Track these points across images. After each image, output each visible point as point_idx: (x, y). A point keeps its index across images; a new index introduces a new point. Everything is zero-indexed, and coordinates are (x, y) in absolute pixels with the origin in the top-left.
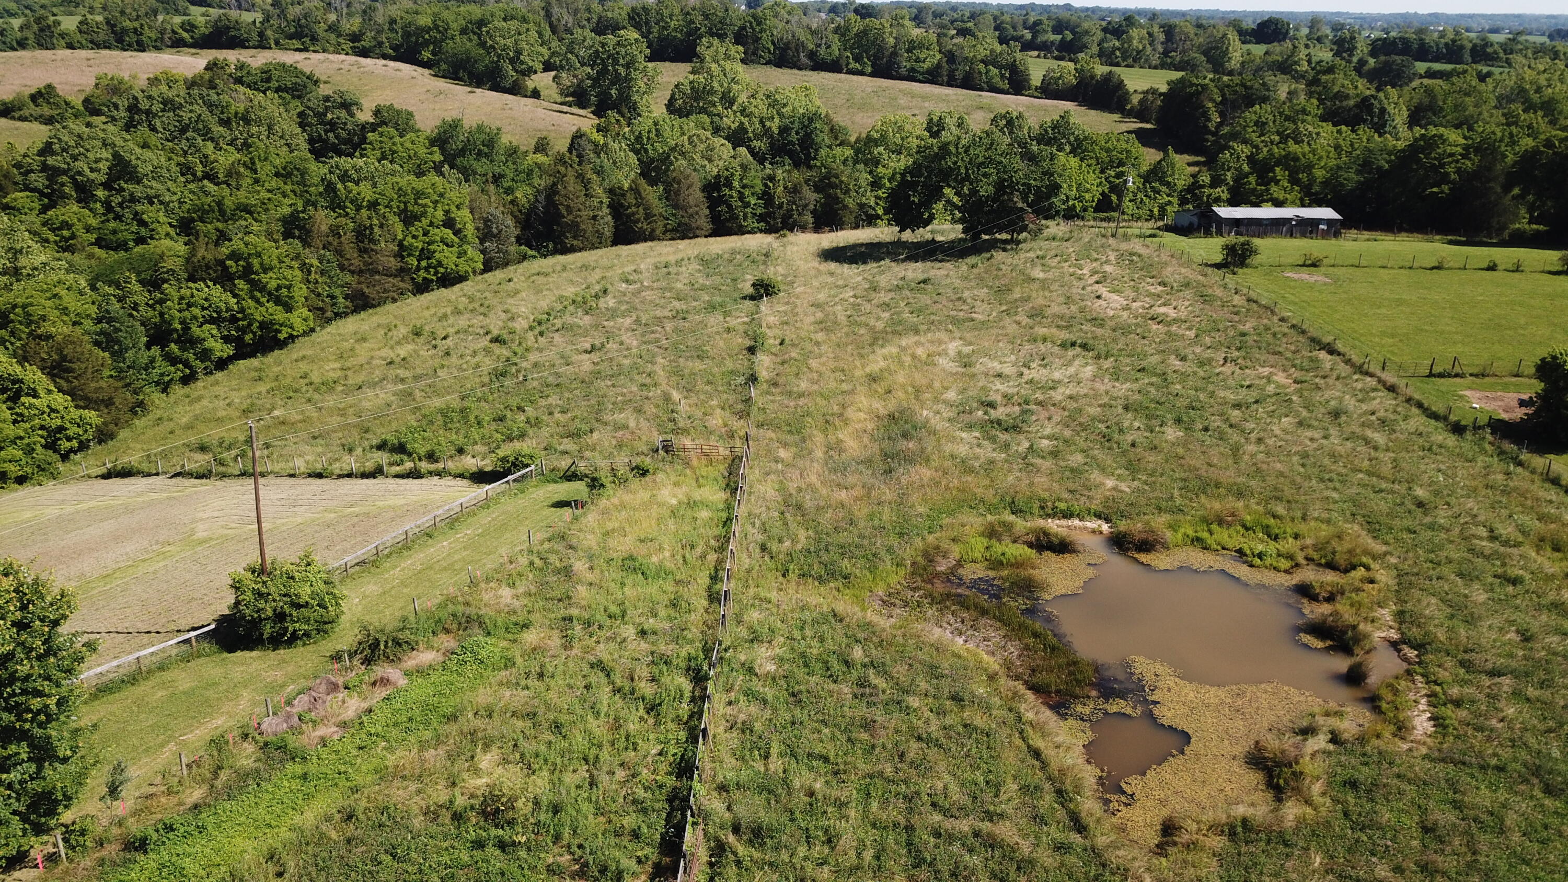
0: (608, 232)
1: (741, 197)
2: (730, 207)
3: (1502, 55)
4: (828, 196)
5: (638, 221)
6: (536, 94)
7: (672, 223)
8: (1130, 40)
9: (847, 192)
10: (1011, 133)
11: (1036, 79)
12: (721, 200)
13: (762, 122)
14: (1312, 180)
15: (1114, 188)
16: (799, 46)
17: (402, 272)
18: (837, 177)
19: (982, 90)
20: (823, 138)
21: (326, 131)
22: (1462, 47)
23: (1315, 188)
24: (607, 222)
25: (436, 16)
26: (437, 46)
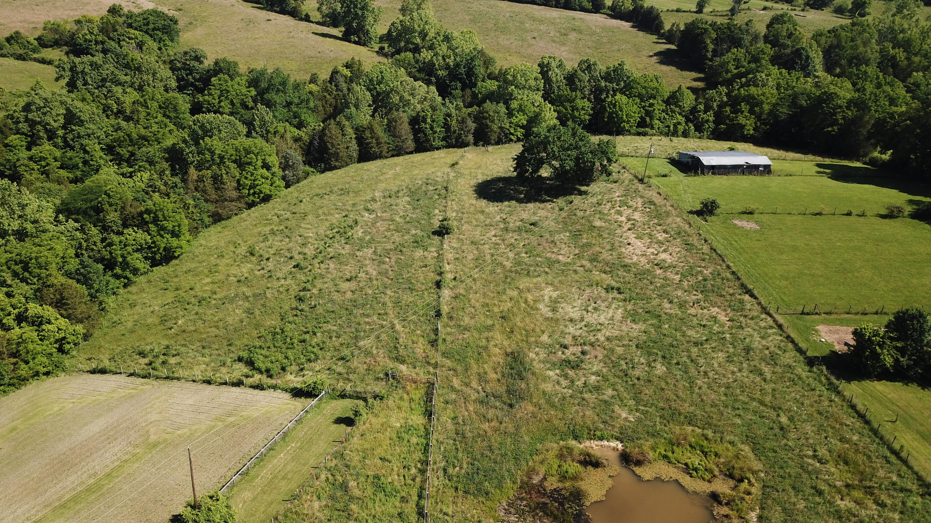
0: (355, 155)
1: (432, 128)
2: (425, 134)
4: (482, 124)
5: (372, 147)
6: (307, 19)
7: (392, 147)
9: (493, 121)
12: (420, 130)
13: (443, 58)
15: (648, 113)
17: (240, 198)
18: (487, 112)
19: (575, 10)
20: (480, 71)
21: (187, 75)
24: (354, 149)
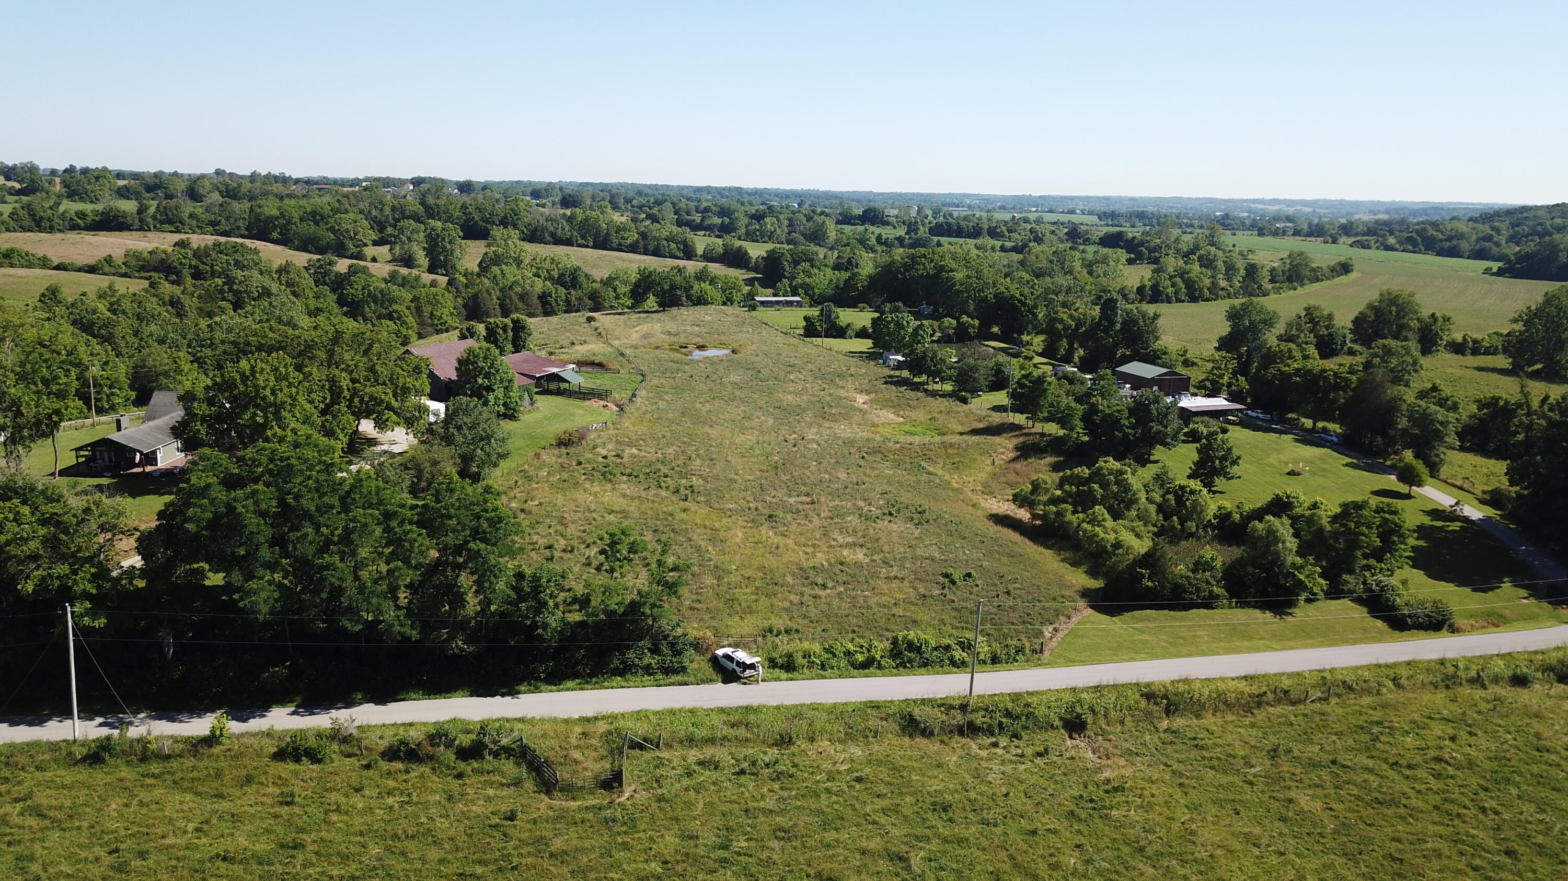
4: (595, 302)
6: (374, 260)
8: (766, 224)
9: (605, 300)
11: (700, 251)
13: (548, 271)
14: (814, 294)
16: (544, 229)
23: (816, 297)
25: (279, 209)
26: (284, 230)
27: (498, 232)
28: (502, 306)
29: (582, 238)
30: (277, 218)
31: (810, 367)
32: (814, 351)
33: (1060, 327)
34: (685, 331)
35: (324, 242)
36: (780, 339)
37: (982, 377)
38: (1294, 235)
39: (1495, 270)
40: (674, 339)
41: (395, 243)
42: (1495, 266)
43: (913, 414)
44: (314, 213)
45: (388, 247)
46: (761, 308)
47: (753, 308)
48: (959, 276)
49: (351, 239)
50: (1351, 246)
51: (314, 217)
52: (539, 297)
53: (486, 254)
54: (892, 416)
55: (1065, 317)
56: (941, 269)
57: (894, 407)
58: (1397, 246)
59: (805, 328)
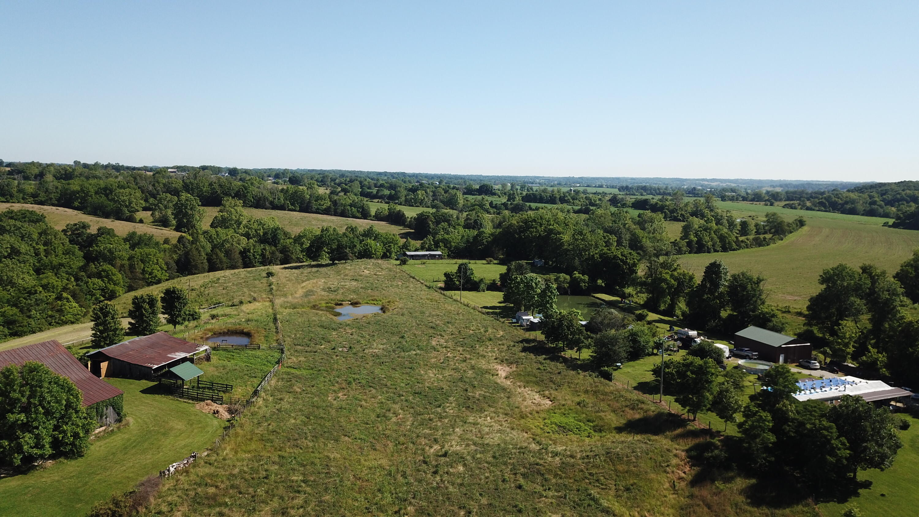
1: (254, 255)
2: (250, 259)
3: (571, 200)
4: (285, 255)
5: (217, 264)
6: (141, 221)
7: (229, 265)
8: (418, 195)
9: (292, 253)
10: (353, 233)
11: (373, 213)
12: (247, 257)
13: (255, 231)
14: (451, 246)
15: (388, 251)
16: (265, 199)
17: (144, 279)
18: (288, 248)
19: (349, 217)
20: (281, 236)
22: (555, 197)
23: (452, 249)
24: (206, 266)
25: (81, 186)
26: (84, 200)
27: (228, 202)
28: (209, 260)
29: (292, 205)
30: (78, 192)
31: (451, 328)
32: (452, 307)
33: (664, 285)
34: (343, 287)
35: (109, 209)
36: (424, 294)
37: (622, 349)
38: (743, 200)
39: (890, 224)
40: (332, 296)
41: (155, 210)
42: (891, 221)
43: (558, 395)
44: (105, 189)
45: (151, 212)
46: (411, 261)
47: (404, 262)
48: (566, 237)
49: (126, 206)
50: (783, 207)
51: (105, 191)
52: (241, 253)
53: (216, 217)
54: (537, 396)
55: (668, 277)
56: (551, 231)
57: (537, 383)
58: (813, 208)
59: (446, 282)
